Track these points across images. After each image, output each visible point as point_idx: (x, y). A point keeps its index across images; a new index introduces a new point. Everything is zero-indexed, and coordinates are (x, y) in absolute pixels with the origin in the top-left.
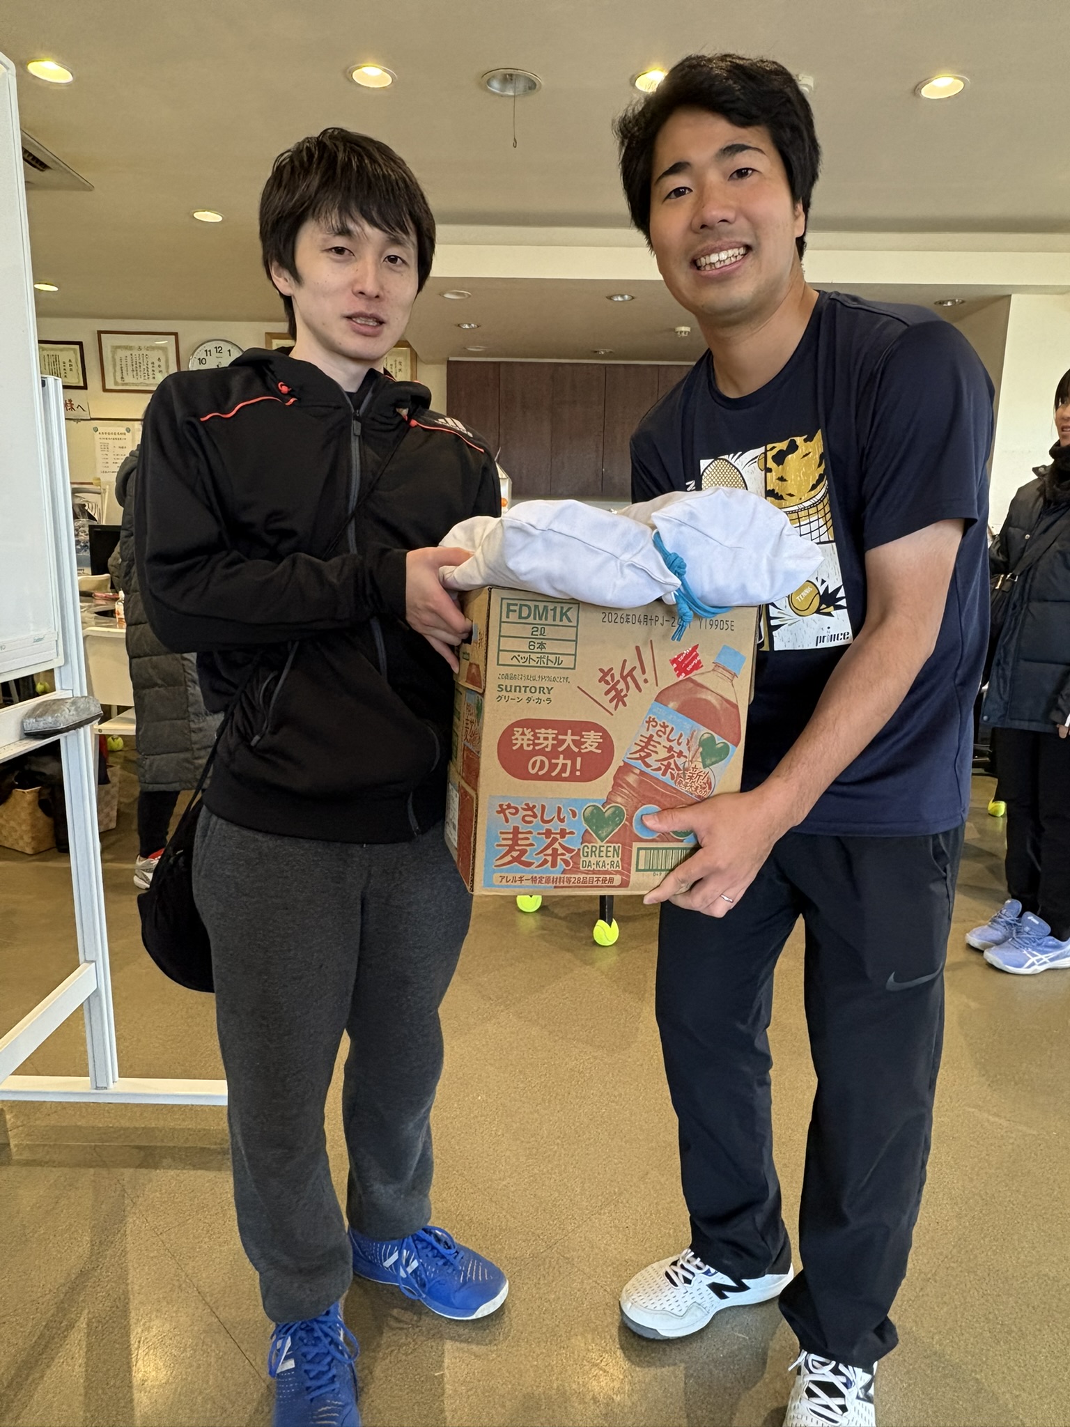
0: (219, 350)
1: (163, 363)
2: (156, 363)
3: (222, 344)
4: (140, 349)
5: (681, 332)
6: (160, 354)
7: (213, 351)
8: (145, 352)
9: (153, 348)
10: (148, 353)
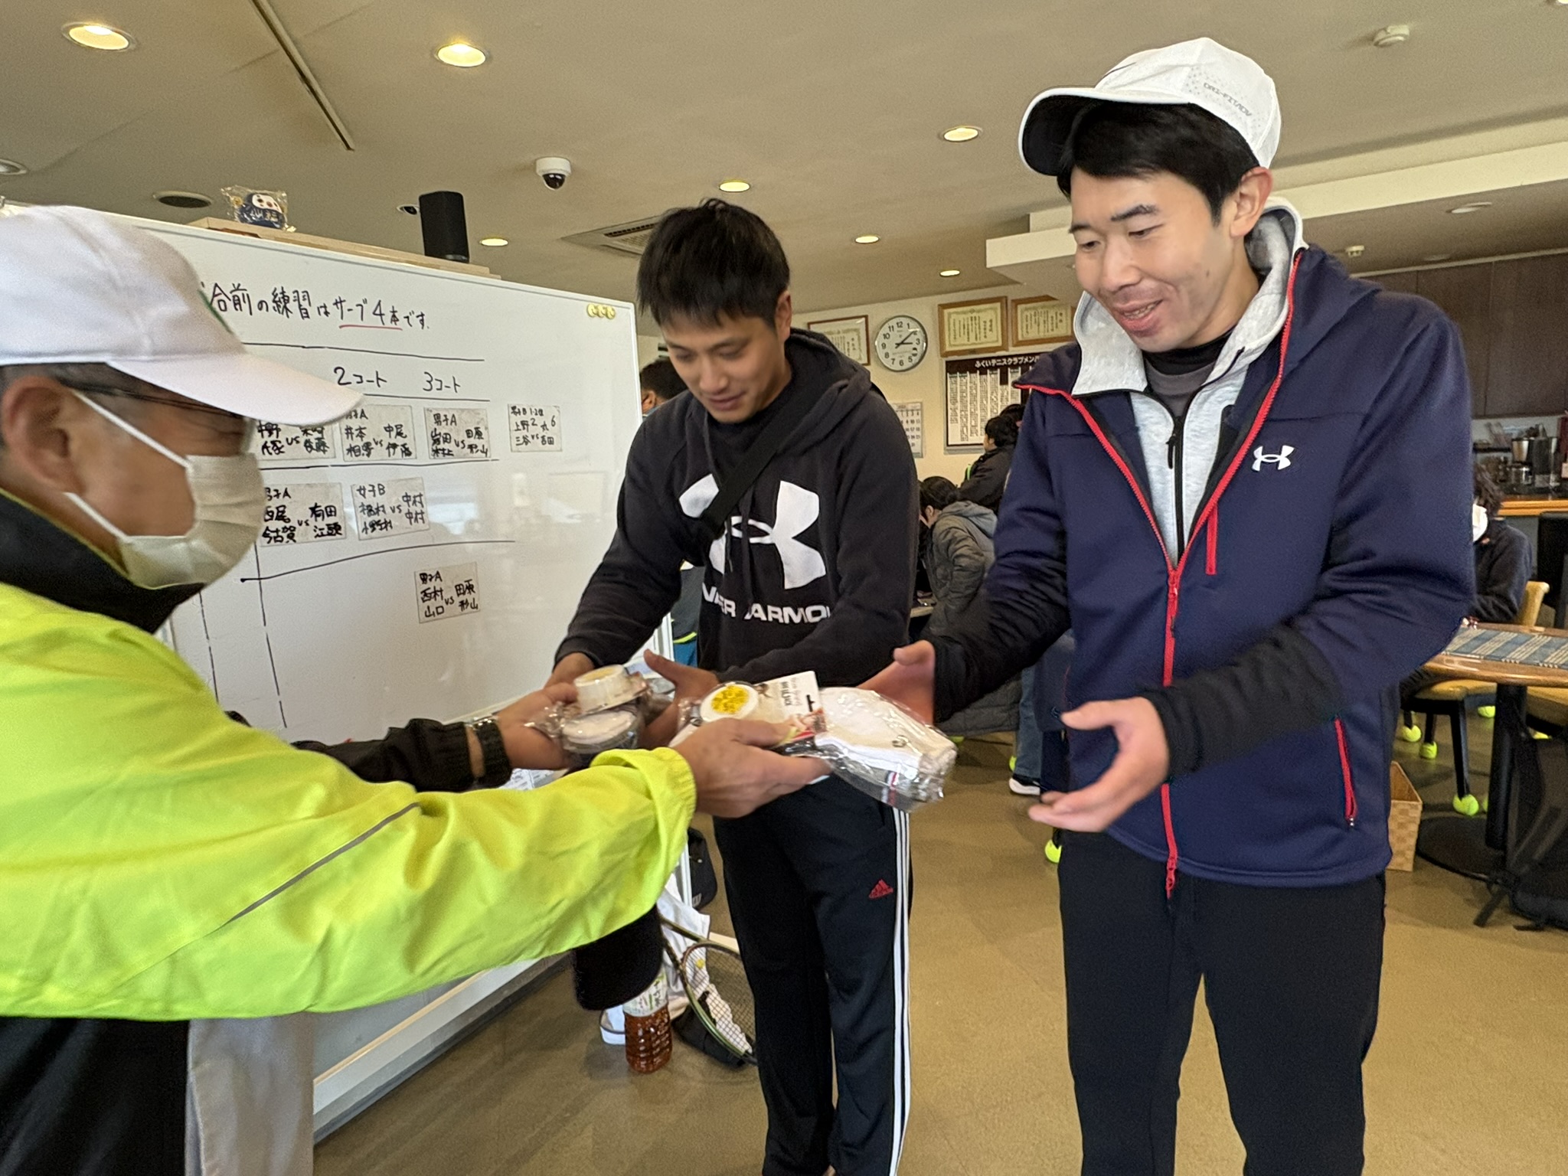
0: (900, 325)
1: (856, 342)
2: (851, 343)
3: (902, 319)
4: (839, 332)
5: (1352, 253)
6: (854, 335)
7: (895, 326)
8: (842, 335)
9: (847, 331)
10: (845, 335)
